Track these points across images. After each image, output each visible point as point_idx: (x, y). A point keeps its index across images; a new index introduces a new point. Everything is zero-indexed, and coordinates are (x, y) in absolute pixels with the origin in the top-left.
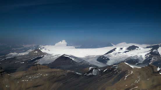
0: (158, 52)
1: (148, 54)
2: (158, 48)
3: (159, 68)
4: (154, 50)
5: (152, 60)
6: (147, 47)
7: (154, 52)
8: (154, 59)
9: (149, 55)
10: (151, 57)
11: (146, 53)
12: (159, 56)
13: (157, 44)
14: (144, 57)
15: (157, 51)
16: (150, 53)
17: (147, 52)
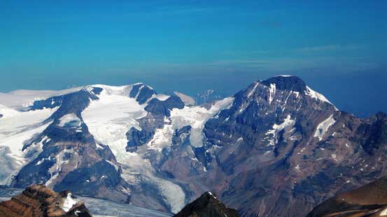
0: (85, 127)
1: (37, 138)
2: (87, 103)
3: (73, 197)
4: (67, 119)
5: (57, 167)
6: (38, 106)
7: (67, 125)
8: (67, 162)
9: (41, 145)
10: (49, 150)
11: (28, 136)
12: (87, 145)
13: (79, 89)
14: (20, 153)
15: (77, 119)
16: (45, 133)
17: (36, 126)
